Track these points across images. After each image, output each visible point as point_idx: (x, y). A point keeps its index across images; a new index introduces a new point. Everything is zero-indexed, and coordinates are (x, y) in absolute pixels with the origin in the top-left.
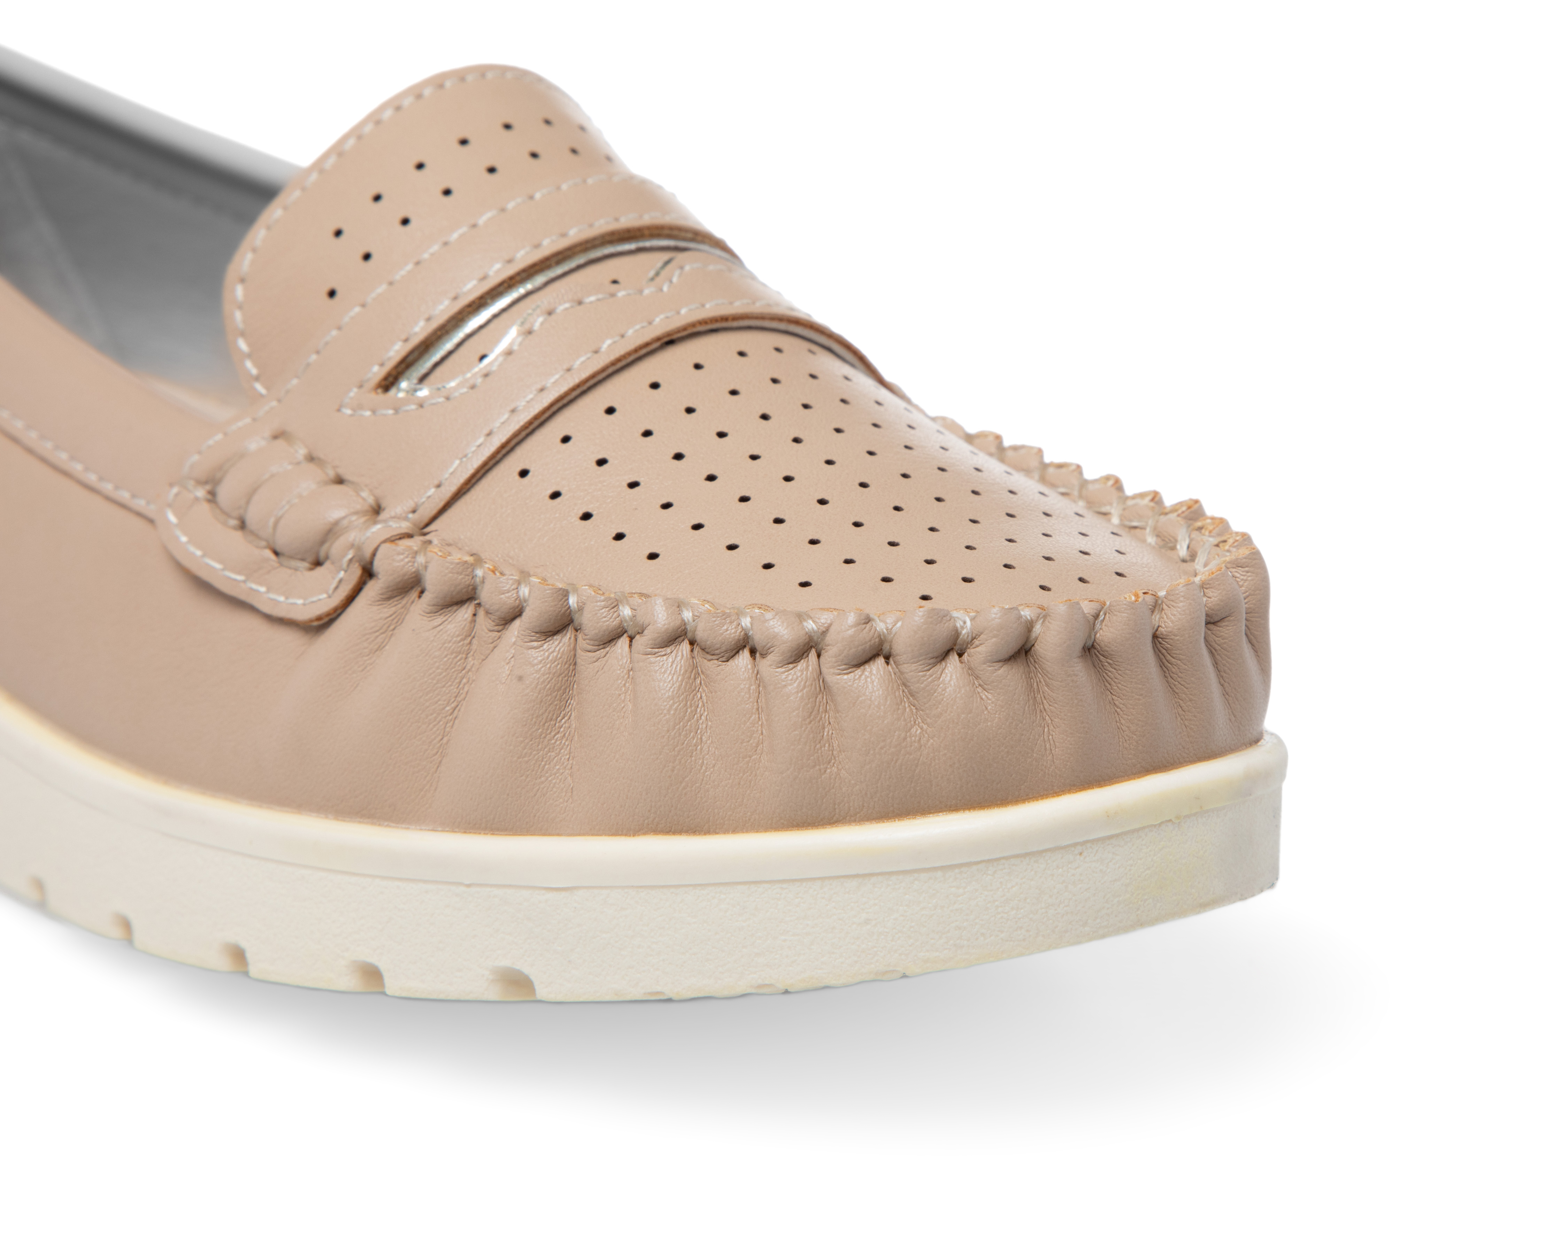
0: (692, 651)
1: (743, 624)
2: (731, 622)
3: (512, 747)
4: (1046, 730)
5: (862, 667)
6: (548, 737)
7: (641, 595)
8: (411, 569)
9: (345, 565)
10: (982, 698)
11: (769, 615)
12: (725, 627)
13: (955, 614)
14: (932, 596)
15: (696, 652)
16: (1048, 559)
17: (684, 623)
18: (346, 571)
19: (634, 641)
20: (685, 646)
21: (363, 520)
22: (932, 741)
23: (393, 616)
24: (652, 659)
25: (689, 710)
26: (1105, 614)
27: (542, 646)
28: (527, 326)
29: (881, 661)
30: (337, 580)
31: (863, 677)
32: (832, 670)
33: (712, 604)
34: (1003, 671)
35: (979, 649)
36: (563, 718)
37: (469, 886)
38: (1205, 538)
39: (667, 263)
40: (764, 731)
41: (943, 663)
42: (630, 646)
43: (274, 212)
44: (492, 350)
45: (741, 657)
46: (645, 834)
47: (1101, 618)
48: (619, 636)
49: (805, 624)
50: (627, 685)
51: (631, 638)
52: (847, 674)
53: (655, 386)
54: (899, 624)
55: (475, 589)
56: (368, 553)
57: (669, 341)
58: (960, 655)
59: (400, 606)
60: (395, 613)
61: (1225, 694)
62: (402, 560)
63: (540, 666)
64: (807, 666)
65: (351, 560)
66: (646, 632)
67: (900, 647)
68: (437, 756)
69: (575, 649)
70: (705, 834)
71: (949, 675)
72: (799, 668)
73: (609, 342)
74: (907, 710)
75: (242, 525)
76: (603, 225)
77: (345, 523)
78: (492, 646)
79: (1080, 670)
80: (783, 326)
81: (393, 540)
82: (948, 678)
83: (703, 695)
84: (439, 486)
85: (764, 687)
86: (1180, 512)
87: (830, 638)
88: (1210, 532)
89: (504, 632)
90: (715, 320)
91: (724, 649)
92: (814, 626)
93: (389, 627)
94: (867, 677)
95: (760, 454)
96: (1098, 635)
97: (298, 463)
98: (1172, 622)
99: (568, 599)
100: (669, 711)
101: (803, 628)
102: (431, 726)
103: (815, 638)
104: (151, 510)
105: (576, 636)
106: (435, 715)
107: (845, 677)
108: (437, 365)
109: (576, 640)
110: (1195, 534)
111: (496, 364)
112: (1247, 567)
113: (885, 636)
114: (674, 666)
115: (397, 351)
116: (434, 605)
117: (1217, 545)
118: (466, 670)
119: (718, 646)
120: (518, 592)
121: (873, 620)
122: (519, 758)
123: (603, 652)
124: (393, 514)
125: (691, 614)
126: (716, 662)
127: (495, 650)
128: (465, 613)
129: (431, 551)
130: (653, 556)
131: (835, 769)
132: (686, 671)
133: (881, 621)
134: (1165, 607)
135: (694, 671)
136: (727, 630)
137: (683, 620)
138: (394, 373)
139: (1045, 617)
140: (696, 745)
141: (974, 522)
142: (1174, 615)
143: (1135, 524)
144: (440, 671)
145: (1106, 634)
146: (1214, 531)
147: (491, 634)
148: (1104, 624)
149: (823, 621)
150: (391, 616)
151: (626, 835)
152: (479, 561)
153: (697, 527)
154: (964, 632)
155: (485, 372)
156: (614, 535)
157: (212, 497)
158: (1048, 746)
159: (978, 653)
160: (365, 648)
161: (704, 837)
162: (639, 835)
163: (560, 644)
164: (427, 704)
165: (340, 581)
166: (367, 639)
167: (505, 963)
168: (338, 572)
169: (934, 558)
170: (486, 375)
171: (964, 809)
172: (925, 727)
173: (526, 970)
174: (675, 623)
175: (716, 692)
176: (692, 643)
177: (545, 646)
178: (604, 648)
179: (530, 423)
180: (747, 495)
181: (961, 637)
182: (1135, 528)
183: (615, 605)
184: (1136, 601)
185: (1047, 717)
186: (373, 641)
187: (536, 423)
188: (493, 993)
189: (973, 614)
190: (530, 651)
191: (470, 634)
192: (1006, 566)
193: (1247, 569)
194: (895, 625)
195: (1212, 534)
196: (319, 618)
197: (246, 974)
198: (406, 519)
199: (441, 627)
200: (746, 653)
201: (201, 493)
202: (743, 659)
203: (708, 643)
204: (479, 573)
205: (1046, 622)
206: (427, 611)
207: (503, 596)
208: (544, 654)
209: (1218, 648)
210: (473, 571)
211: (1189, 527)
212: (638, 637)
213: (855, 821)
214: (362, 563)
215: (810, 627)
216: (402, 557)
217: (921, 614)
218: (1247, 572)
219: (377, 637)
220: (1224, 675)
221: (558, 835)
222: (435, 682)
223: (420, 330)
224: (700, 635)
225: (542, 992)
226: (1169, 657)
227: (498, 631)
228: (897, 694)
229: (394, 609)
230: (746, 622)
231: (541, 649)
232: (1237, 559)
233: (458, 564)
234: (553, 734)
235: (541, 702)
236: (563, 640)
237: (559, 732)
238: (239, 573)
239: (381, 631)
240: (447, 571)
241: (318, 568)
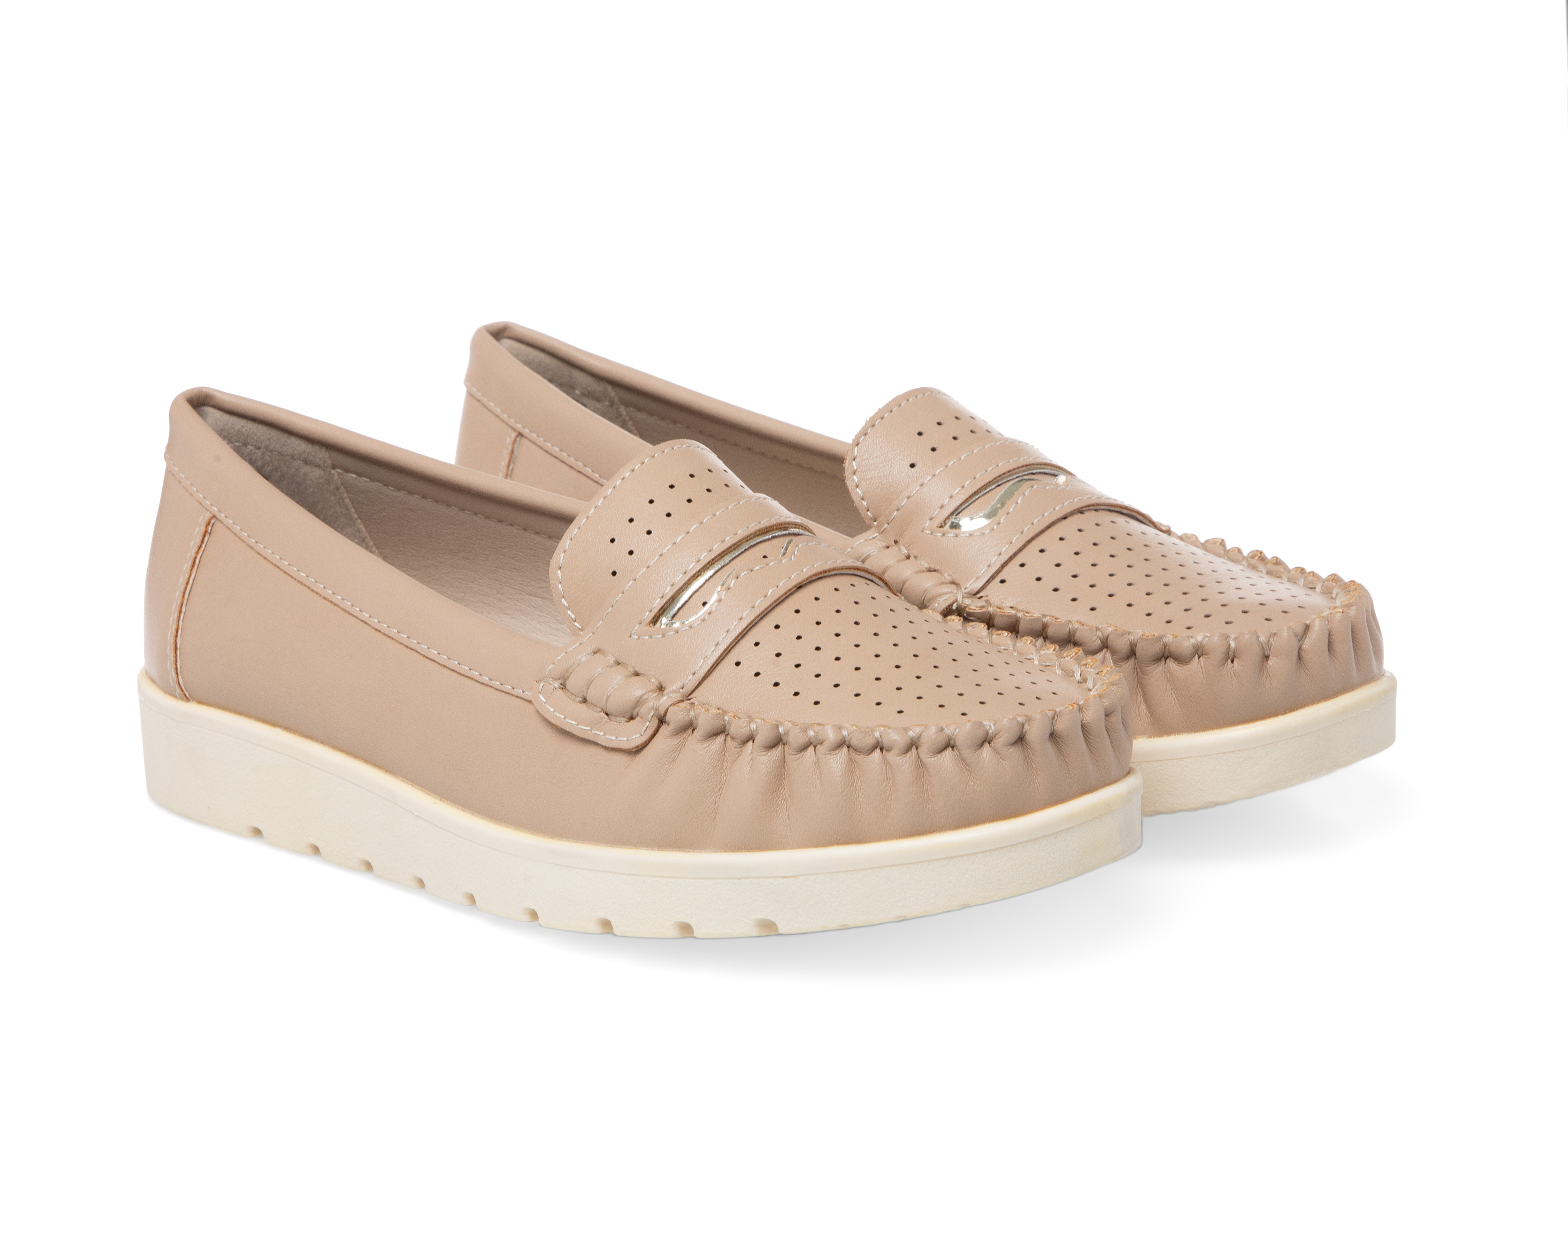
0: (849, 751)
1: (876, 736)
2: (870, 735)
3: (757, 807)
4: (1034, 778)
5: (941, 753)
6: (775, 800)
7: (818, 724)
8: (687, 719)
9: (650, 719)
10: (1002, 764)
11: (890, 731)
12: (867, 738)
13: (985, 723)
14: (967, 713)
15: (850, 751)
16: (1018, 688)
17: (844, 737)
18: (649, 722)
19: (816, 748)
20: (845, 749)
21: (655, 694)
22: (979, 788)
23: (679, 744)
24: (829, 757)
25: (851, 781)
26: (1057, 717)
27: (768, 754)
28: (726, 585)
29: (950, 749)
30: (645, 727)
31: (942, 758)
32: (926, 756)
33: (857, 726)
34: (1012, 750)
35: (999, 740)
36: (781, 790)
37: (739, 879)
38: (1089, 670)
39: (790, 542)
40: (892, 789)
41: (982, 748)
42: (815, 750)
43: (573, 530)
44: (710, 599)
45: (876, 753)
46: (832, 845)
47: (1056, 719)
48: (808, 746)
49: (909, 733)
50: (815, 771)
51: (815, 747)
52: (934, 757)
53: (797, 611)
54: (957, 730)
55: (725, 727)
56: (662, 712)
57: (800, 587)
58: (989, 743)
59: (683, 738)
60: (680, 742)
61: (1115, 751)
62: (683, 714)
63: (767, 765)
64: (912, 755)
65: (652, 716)
66: (825, 743)
67: (960, 741)
68: (713, 814)
69: (784, 754)
70: (864, 843)
71: (985, 754)
72: (908, 756)
73: (771, 591)
74: (966, 773)
75: (585, 701)
76: (754, 527)
77: (646, 696)
78: (737, 755)
79: (1049, 746)
80: (851, 572)
81: (674, 704)
82: (985, 755)
83: (857, 773)
84: (694, 674)
85: (891, 767)
86: (1072, 656)
87: (923, 740)
88: (1091, 666)
89: (743, 747)
90: (821, 573)
91: (867, 749)
92: (913, 734)
93: (677, 749)
94: (944, 758)
95: (860, 644)
96: (1055, 727)
97: (612, 666)
98: (1089, 717)
99: (779, 729)
100: (841, 782)
101: (908, 736)
102: (708, 799)
103: (915, 740)
104: (528, 695)
105: (784, 748)
106: (710, 793)
107: (933, 759)
108: (680, 609)
109: (784, 749)
110: (1083, 668)
111: (714, 607)
112: (1118, 685)
113: (951, 737)
114: (841, 760)
115: (658, 604)
116: (704, 737)
117: (1098, 674)
118: (724, 768)
119: (864, 748)
120: (750, 727)
121: (944, 729)
122: (761, 812)
123: (800, 755)
124: (671, 690)
125: (847, 732)
126: (863, 756)
127: (740, 757)
128: (720, 739)
129: (697, 709)
130: (817, 703)
131: (931, 805)
132: (847, 762)
133: (948, 729)
134: (1084, 710)
135: (851, 762)
136: (868, 739)
137: (843, 736)
138: (658, 615)
139: (1029, 721)
140: (856, 799)
141: (975, 671)
142: (1090, 714)
143: (1048, 664)
144: (710, 770)
145: (1061, 726)
146: (1093, 666)
147: (736, 749)
148: (1057, 722)
149: (917, 731)
150: (678, 743)
151: (822, 847)
152: (725, 712)
153: (836, 686)
154: (991, 731)
155: (708, 611)
156: (793, 693)
157: (563, 686)
158: (1036, 785)
159: (999, 742)
160: (666, 761)
161: (864, 845)
162: (829, 846)
163: (777, 752)
164: (705, 788)
165: (647, 727)
166: (666, 756)
167: (762, 916)
168: (646, 723)
169: (962, 692)
170: (710, 613)
171: (997, 821)
172: (975, 781)
173: (773, 919)
174: (840, 738)
175: (864, 771)
176: (848, 747)
177: (769, 754)
178: (801, 753)
179: (738, 637)
180: (858, 667)
181: (989, 734)
182: (1048, 666)
183: (805, 730)
184: (1073, 709)
185: (1034, 771)
186: (670, 757)
187: (740, 637)
188: (755, 932)
189: (993, 722)
190: (761, 757)
191: (724, 749)
192: (999, 694)
193: (1118, 686)
194: (955, 730)
195: (1092, 667)
196: (637, 747)
197: (612, 933)
198: (679, 692)
199: (709, 748)
200: (878, 750)
201: (557, 685)
202: (877, 753)
203: (859, 747)
204: (726, 718)
205: (1031, 723)
206: (700, 740)
207: (742, 730)
208: (769, 758)
209: (1110, 728)
210: (723, 718)
211: (1079, 664)
212: (819, 746)
213: (942, 831)
214: (659, 717)
215: (911, 735)
216: (682, 713)
217: (969, 724)
218: (1118, 687)
219: (672, 755)
220: (1113, 741)
221: (785, 849)
222: (708, 776)
223: (669, 592)
224: (854, 742)
225: (781, 930)
226: (1088, 735)
227: (740, 748)
228: (960, 765)
229: (679, 740)
230: (877, 734)
231: (767, 755)
232: (1112, 681)
233: (716, 714)
234: (777, 798)
235: (770, 782)
236: (778, 750)
237: (780, 797)
238: (587, 726)
239: (673, 752)
240: (710, 719)
241: (632, 721)
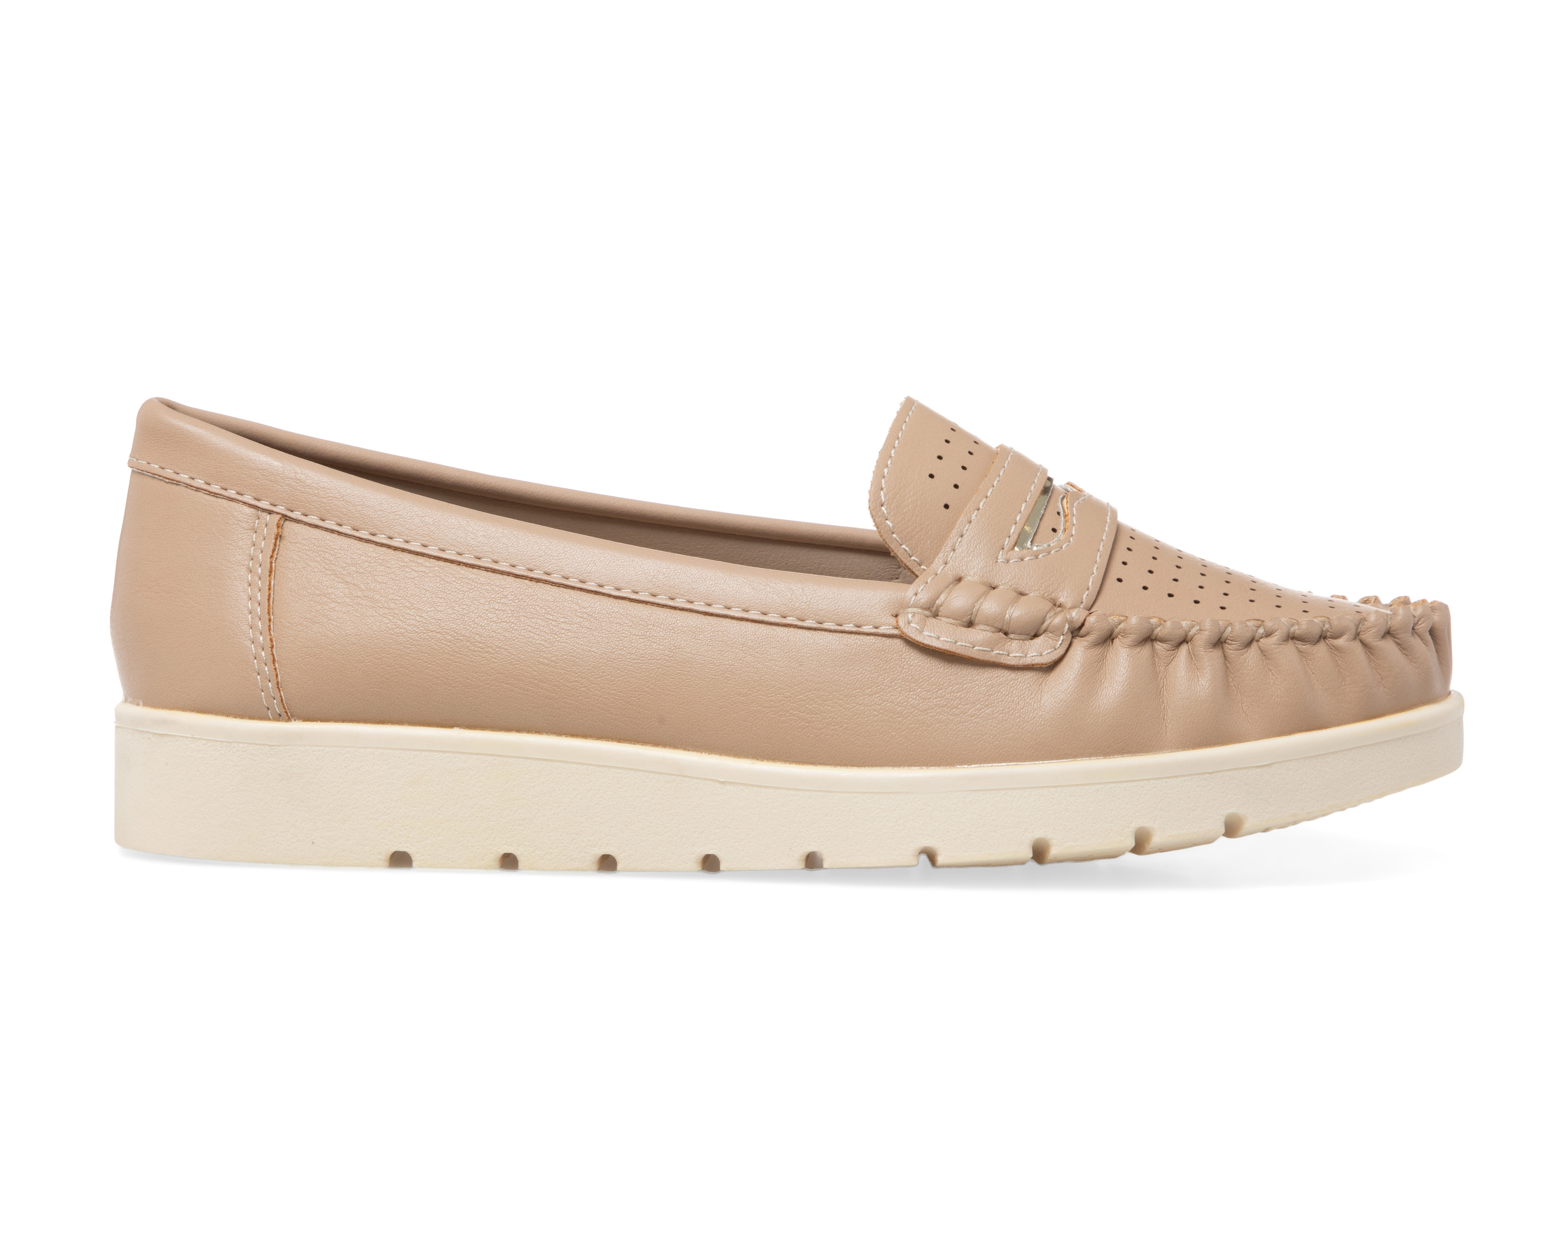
9: (1065, 632)
18: (1065, 635)
20: (1290, 640)
24: (1277, 651)
30: (1061, 640)
42: (1258, 645)
45: (1321, 642)
48: (1252, 641)
51: (1258, 641)
55: (1153, 633)
59: (1106, 647)
62: (1103, 623)
65: (1068, 629)
69: (1224, 652)
75: (971, 624)
78: (1171, 658)
81: (1088, 616)
84: (1088, 589)
89: (1180, 649)
91: (1313, 639)
93: (1103, 659)
104: (885, 629)
109: (1223, 647)
114: (1291, 650)
119: (1310, 639)
120: (1180, 629)
122: (1222, 706)
123: (1244, 651)
127: (1175, 659)
130: (1223, 608)
135: (1298, 652)
153: (1226, 595)
156: (1193, 602)
157: (935, 615)
165: (1058, 640)
168: (1061, 637)
170: (1071, 536)
176: (1292, 638)
179: (1110, 556)
186: (1096, 666)
191: (1153, 654)
196: (1050, 662)
198: (1081, 606)
201: (928, 613)
204: (1153, 622)
207: (1178, 631)
212: (1263, 640)
214: (1072, 630)
219: (1097, 663)
236: (1218, 648)
240: (1131, 627)
241: (1036, 638)
